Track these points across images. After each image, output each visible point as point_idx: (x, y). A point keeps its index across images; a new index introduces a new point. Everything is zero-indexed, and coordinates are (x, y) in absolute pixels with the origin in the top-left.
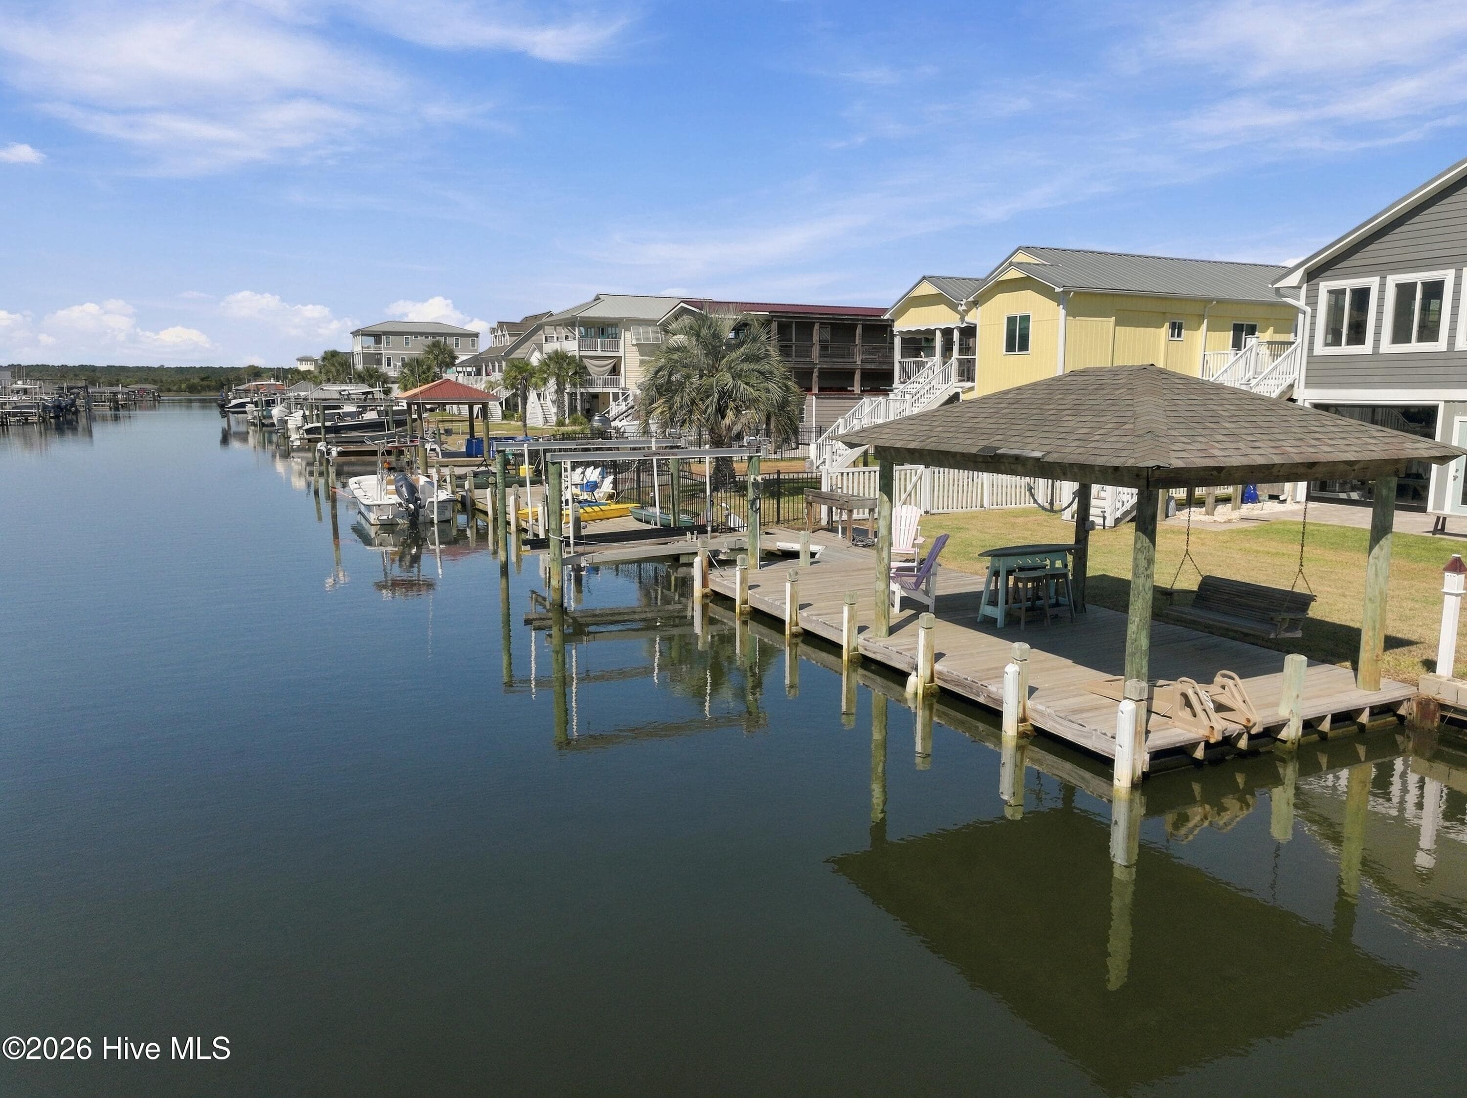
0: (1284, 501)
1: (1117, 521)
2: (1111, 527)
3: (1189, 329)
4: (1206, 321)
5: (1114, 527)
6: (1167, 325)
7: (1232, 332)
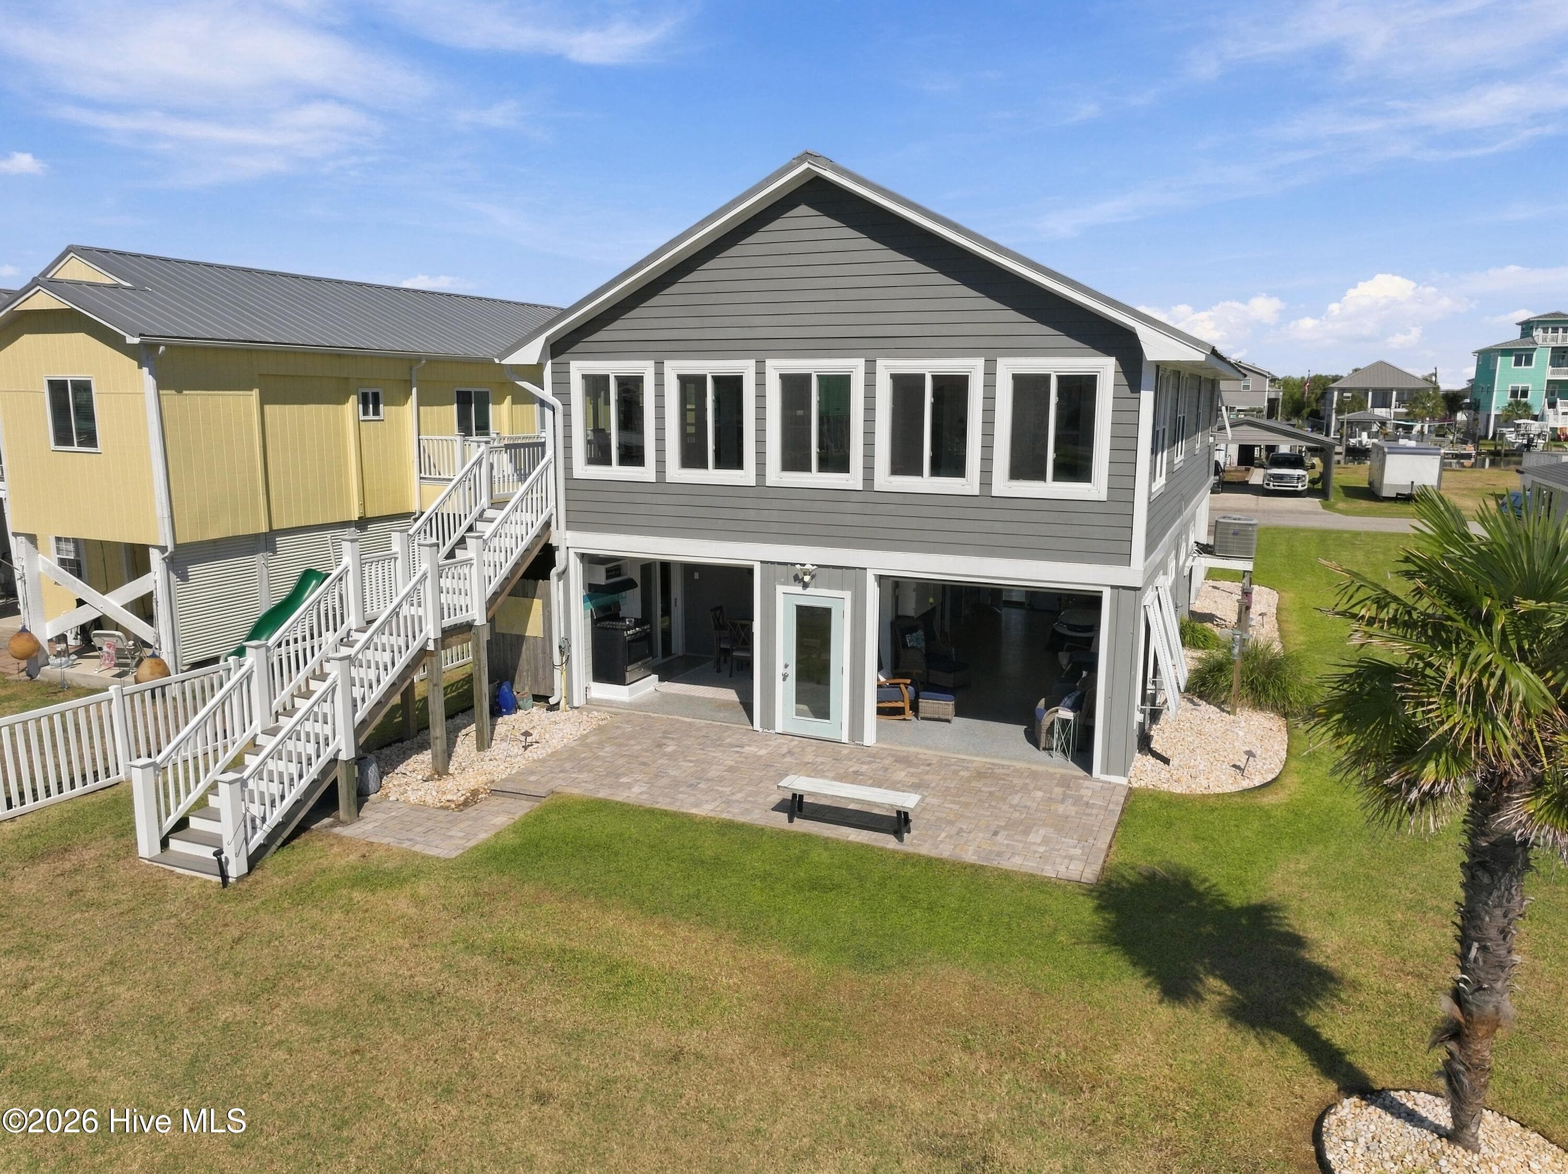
0: (554, 708)
1: (254, 861)
2: (240, 879)
3: (390, 403)
4: (414, 390)
5: (249, 873)
6: (353, 399)
7: (455, 405)
